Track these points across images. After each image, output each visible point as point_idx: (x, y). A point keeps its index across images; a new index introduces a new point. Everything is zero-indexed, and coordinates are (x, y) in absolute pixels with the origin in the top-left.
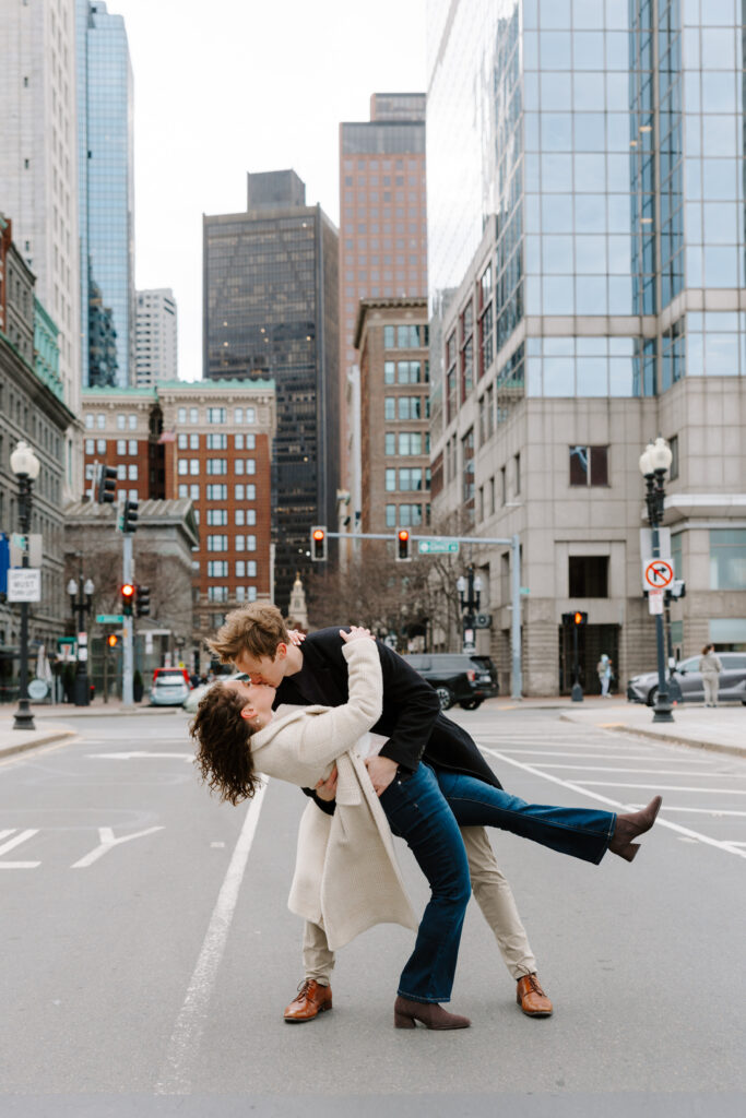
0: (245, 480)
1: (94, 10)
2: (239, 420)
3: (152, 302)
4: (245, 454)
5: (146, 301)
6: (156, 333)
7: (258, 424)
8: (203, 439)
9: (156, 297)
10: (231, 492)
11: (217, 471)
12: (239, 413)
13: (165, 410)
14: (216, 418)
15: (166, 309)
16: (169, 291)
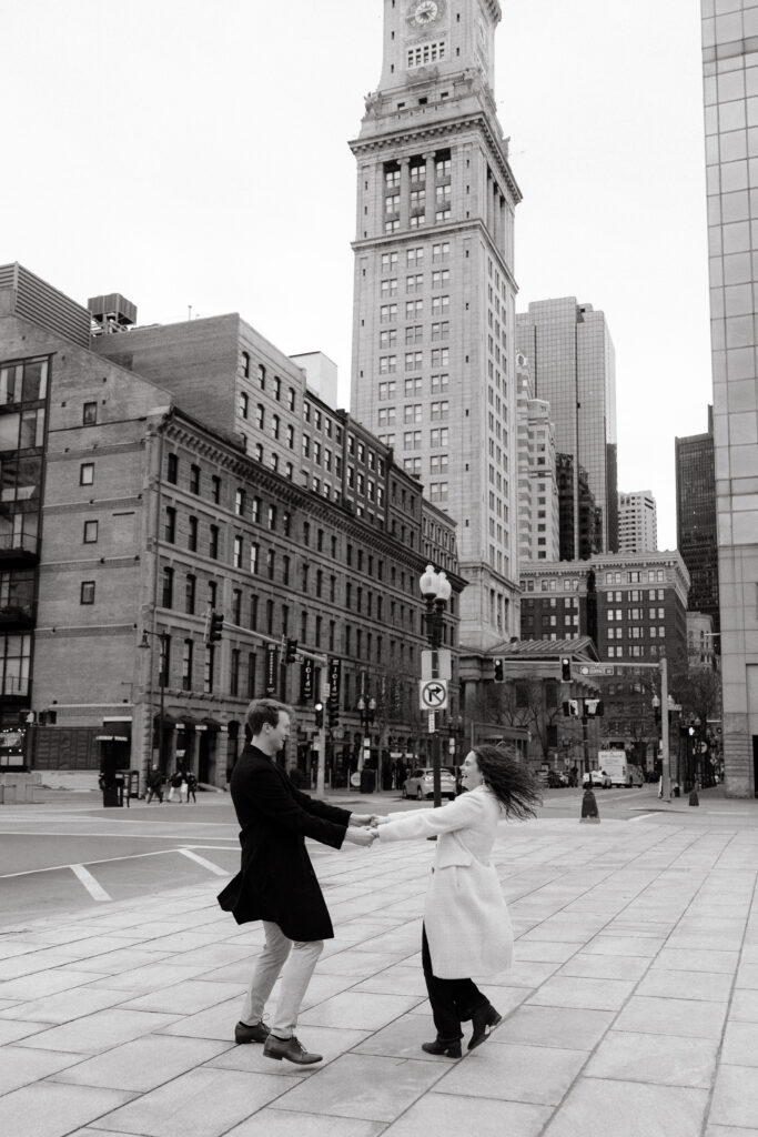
0: (658, 623)
1: (583, 310)
2: (652, 579)
3: (636, 501)
4: (657, 604)
5: (632, 501)
6: (639, 522)
7: (666, 581)
8: (625, 595)
9: (639, 498)
10: (647, 632)
11: (636, 617)
12: (651, 574)
13: (597, 574)
14: (635, 578)
15: (646, 505)
16: (650, 492)
